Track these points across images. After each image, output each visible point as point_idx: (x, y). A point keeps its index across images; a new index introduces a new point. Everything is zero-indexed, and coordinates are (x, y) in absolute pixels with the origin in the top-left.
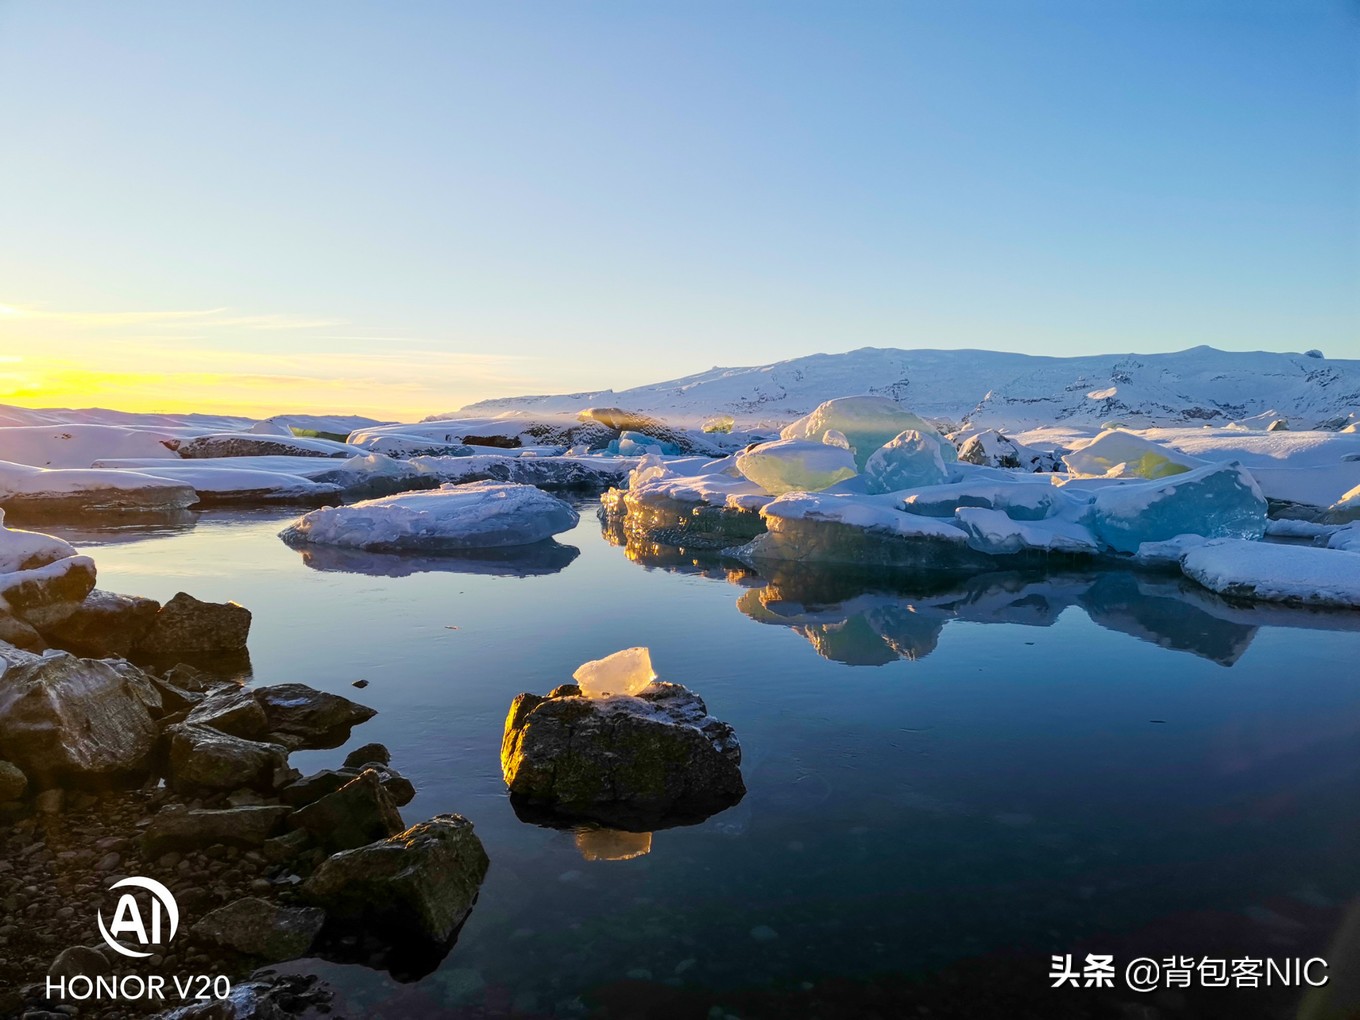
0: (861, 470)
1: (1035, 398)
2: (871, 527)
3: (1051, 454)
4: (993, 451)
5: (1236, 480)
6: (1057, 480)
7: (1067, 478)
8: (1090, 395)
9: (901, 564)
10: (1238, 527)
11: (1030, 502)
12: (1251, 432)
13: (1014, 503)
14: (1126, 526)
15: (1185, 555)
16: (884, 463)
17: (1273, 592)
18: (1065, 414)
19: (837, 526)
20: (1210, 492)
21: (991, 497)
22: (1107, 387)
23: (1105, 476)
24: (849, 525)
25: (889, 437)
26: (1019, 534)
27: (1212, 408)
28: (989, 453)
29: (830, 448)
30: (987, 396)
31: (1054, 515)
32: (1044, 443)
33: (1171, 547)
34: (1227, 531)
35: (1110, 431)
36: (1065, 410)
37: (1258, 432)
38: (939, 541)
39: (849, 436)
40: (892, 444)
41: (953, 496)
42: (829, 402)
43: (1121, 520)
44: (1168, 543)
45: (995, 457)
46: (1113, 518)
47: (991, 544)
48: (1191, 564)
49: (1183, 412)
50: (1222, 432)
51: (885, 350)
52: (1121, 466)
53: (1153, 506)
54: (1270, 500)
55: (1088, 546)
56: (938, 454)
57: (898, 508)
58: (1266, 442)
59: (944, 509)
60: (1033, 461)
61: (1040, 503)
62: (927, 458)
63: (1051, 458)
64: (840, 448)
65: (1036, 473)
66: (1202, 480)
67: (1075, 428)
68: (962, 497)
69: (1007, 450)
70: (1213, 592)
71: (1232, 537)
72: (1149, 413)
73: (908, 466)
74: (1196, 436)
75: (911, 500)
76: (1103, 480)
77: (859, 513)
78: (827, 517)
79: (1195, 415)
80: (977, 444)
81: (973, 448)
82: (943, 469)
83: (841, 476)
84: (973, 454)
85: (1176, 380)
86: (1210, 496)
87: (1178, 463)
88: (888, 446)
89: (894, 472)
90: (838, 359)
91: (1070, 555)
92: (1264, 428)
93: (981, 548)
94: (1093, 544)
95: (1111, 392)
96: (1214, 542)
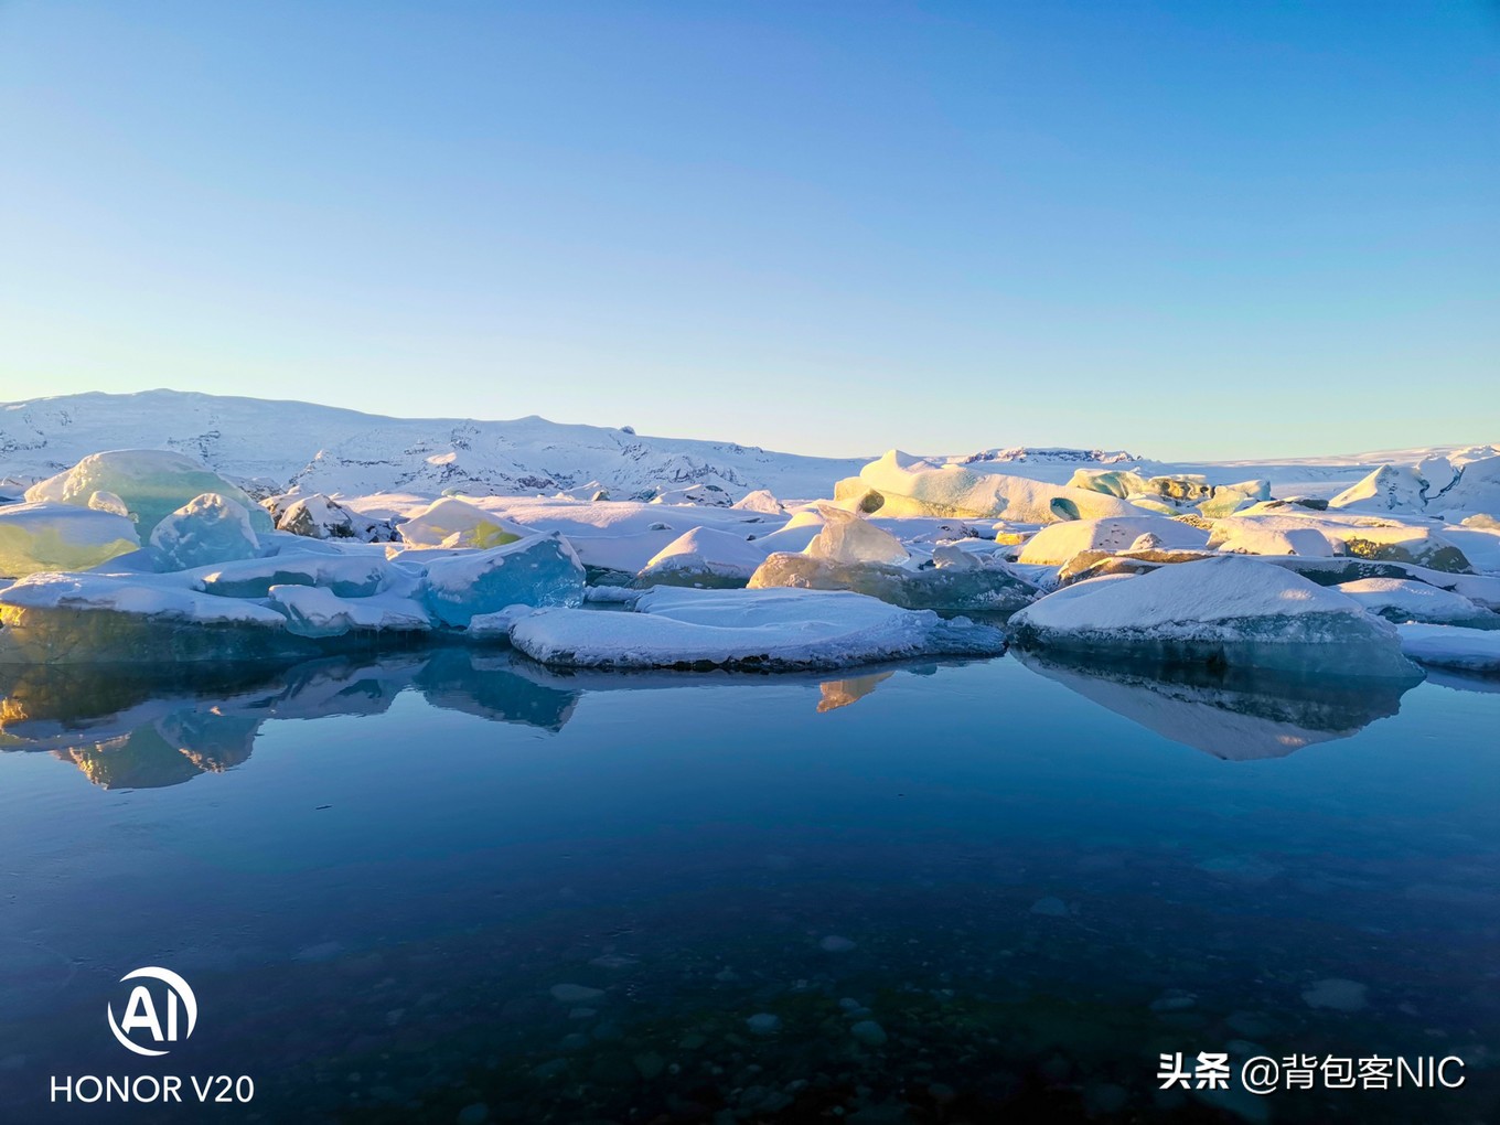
0: (145, 541)
1: (372, 460)
2: (158, 614)
3: (387, 523)
4: (322, 519)
5: (557, 550)
6: (391, 551)
7: (403, 548)
8: (430, 460)
9: (199, 658)
10: (562, 595)
11: (360, 578)
12: (577, 502)
13: (338, 580)
14: (458, 599)
15: (514, 626)
16: (174, 533)
17: (590, 657)
18: (405, 478)
19: (109, 615)
20: (535, 562)
21: (311, 571)
22: (443, 452)
23: (441, 547)
24: (125, 613)
25: (183, 503)
26: (346, 614)
27: (544, 477)
28: (318, 520)
29: (101, 514)
30: (319, 456)
31: (385, 591)
32: (381, 510)
33: (501, 618)
34: (552, 599)
35: (450, 497)
36: (405, 475)
37: (583, 502)
38: (249, 626)
39: (127, 500)
40: (187, 511)
41: (267, 573)
42: (97, 456)
43: (452, 593)
44: (498, 614)
45: (325, 526)
46: (445, 592)
47: (314, 626)
48: (519, 635)
49: (519, 480)
50: (552, 501)
51: (188, 393)
52: (456, 536)
53: (483, 577)
54: (589, 568)
55: (421, 622)
56: (246, 522)
57: (196, 589)
58: (589, 512)
59: (256, 588)
60: (369, 530)
61: (370, 577)
62: (232, 527)
63: (388, 527)
64: (114, 515)
65: (372, 544)
66: (528, 550)
67: (415, 494)
68: (277, 573)
69: (339, 517)
70: (539, 662)
71: (556, 605)
72: (488, 480)
73: (206, 538)
74: (529, 505)
75: (212, 578)
76: (438, 551)
77: (140, 597)
78: (94, 604)
79: (530, 484)
80: (303, 510)
81: (299, 515)
82: (254, 540)
83: (116, 550)
84: (298, 522)
85: (511, 448)
86: (535, 566)
87: (509, 531)
88: (180, 512)
89: (189, 545)
90: (123, 400)
91: (403, 633)
92: (588, 498)
93: (302, 632)
94: (426, 620)
95: (451, 458)
96: (539, 611)
